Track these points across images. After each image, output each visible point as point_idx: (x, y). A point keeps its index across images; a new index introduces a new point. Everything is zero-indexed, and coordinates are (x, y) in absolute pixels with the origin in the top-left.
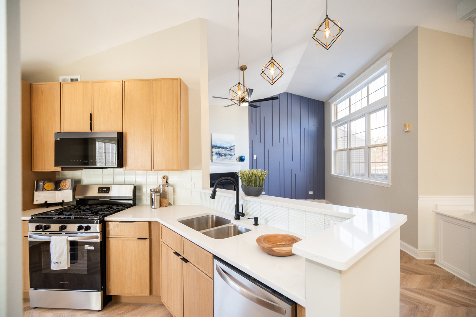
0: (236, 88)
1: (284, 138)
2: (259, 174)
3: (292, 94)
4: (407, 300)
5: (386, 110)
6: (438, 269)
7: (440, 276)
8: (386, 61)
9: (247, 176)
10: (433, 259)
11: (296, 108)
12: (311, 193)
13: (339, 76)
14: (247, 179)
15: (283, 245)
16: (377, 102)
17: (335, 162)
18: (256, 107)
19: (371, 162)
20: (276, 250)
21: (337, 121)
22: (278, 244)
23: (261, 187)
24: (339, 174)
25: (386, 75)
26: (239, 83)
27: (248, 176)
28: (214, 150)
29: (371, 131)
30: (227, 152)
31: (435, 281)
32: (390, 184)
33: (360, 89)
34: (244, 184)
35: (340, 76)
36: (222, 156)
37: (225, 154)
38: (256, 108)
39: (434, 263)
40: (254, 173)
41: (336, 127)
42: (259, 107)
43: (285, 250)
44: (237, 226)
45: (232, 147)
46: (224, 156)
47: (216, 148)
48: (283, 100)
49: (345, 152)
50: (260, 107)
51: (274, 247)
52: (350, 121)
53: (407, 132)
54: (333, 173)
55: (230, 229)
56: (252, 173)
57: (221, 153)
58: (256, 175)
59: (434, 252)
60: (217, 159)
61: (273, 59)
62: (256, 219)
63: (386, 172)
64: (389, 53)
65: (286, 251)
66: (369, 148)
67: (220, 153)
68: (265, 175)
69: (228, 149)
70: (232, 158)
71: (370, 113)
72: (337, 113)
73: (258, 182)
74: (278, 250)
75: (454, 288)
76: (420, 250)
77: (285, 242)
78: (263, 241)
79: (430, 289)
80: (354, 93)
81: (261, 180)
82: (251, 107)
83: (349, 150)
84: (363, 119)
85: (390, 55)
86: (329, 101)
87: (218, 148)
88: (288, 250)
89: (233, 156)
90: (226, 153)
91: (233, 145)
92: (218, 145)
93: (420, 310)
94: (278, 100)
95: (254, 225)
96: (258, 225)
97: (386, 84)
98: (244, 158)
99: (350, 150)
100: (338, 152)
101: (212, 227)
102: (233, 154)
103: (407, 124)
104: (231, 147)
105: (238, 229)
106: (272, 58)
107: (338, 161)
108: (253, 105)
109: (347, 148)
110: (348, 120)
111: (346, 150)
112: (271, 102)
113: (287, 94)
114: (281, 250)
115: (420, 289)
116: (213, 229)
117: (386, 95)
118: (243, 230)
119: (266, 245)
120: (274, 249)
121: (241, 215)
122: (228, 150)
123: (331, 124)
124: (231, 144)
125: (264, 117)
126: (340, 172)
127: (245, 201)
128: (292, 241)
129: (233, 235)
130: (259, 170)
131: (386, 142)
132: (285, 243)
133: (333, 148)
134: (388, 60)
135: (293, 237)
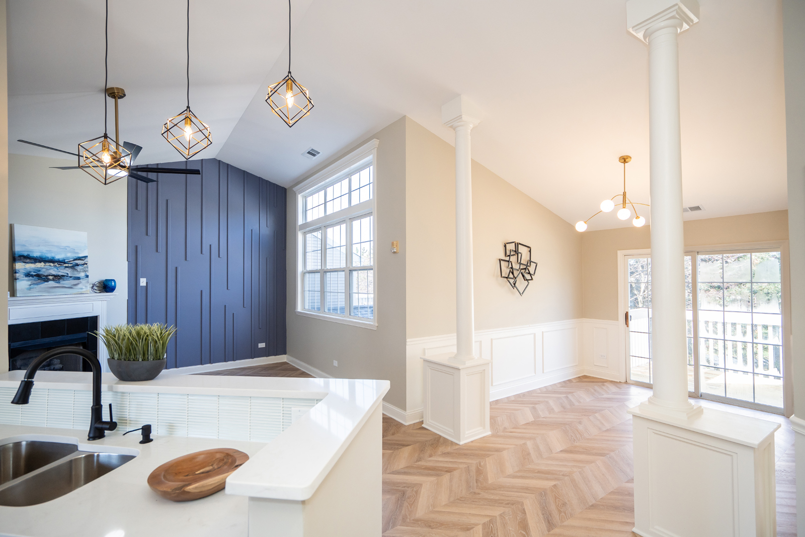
0: (97, 145)
1: (211, 245)
2: (155, 334)
3: (228, 164)
4: (393, 488)
5: (372, 217)
6: (425, 431)
7: (427, 441)
8: (372, 150)
9: (123, 339)
10: (421, 420)
11: (236, 195)
12: (262, 345)
13: (309, 153)
14: (123, 347)
15: (208, 472)
16: (361, 205)
17: (303, 291)
18: (147, 180)
19: (354, 292)
20: (193, 488)
21: (306, 225)
22: (197, 473)
23: (159, 359)
24: (309, 310)
25: (371, 167)
26: (106, 136)
27: (126, 340)
28: (19, 266)
29: (353, 245)
30: (62, 271)
31: (422, 450)
32: (377, 325)
33: (340, 180)
34: (116, 356)
35: (312, 153)
36: (47, 281)
37: (58, 276)
38: (147, 182)
39: (423, 425)
40: (142, 333)
41: (305, 234)
42: (155, 181)
43: (212, 484)
44: (96, 454)
45: (79, 259)
46: (53, 280)
47: (28, 260)
48: (210, 176)
49: (318, 276)
50: (157, 181)
51: (189, 484)
52: (326, 227)
53: (394, 252)
54: (299, 309)
55: (73, 466)
56: (138, 334)
57: (46, 274)
58: (147, 336)
59: (422, 410)
60: (30, 289)
61: (190, 111)
62: (146, 431)
63: (371, 303)
64: (375, 139)
65: (214, 484)
66: (350, 270)
67: (41, 273)
68: (169, 335)
69: (67, 265)
70: (80, 286)
71: (352, 219)
72: (306, 211)
73: (151, 348)
74: (196, 488)
75: (440, 453)
76: (409, 412)
77: (212, 465)
78: (164, 476)
79: (417, 463)
80: (332, 184)
81: (160, 347)
82: (134, 180)
83: (324, 272)
84: (344, 226)
85: (375, 142)
86: (295, 189)
87: (36, 262)
88: (218, 482)
89: (83, 281)
90: (60, 274)
91: (81, 255)
92: (36, 254)
93: (407, 497)
94: (199, 176)
95: (141, 442)
96: (152, 440)
97: (371, 181)
98: (113, 284)
99: (326, 272)
100: (307, 275)
101: (16, 475)
102: (82, 275)
103: (395, 242)
104: (75, 260)
105: (98, 460)
106: (188, 107)
107: (307, 289)
108: (139, 174)
109: (320, 268)
110: (322, 225)
111: (319, 272)
112: (185, 178)
113: (218, 163)
114: (203, 486)
115: (407, 467)
116: (19, 482)
117: (371, 197)
118: (114, 461)
119: (171, 485)
120: (190, 489)
121: (108, 426)
122: (66, 267)
123: (298, 228)
124: (78, 253)
125: (167, 201)
126: (310, 307)
127: (119, 394)
128: (225, 460)
129: (83, 482)
130: (156, 325)
131: (372, 264)
132: (211, 467)
133: (300, 268)
134: (374, 148)
135: (227, 452)
